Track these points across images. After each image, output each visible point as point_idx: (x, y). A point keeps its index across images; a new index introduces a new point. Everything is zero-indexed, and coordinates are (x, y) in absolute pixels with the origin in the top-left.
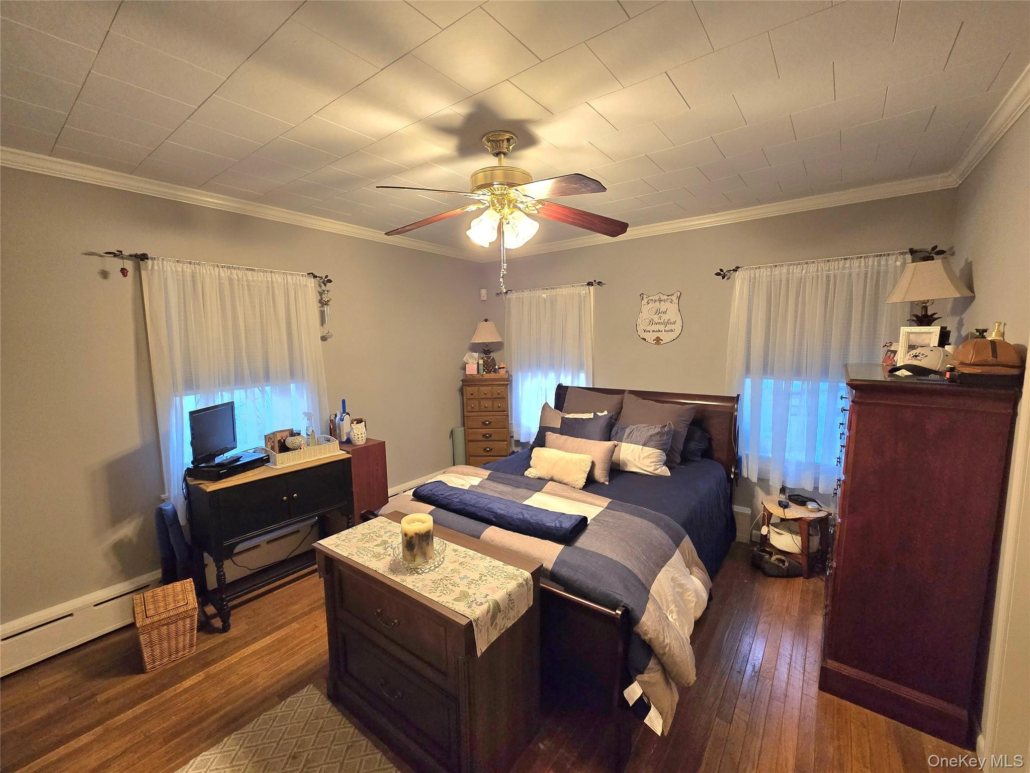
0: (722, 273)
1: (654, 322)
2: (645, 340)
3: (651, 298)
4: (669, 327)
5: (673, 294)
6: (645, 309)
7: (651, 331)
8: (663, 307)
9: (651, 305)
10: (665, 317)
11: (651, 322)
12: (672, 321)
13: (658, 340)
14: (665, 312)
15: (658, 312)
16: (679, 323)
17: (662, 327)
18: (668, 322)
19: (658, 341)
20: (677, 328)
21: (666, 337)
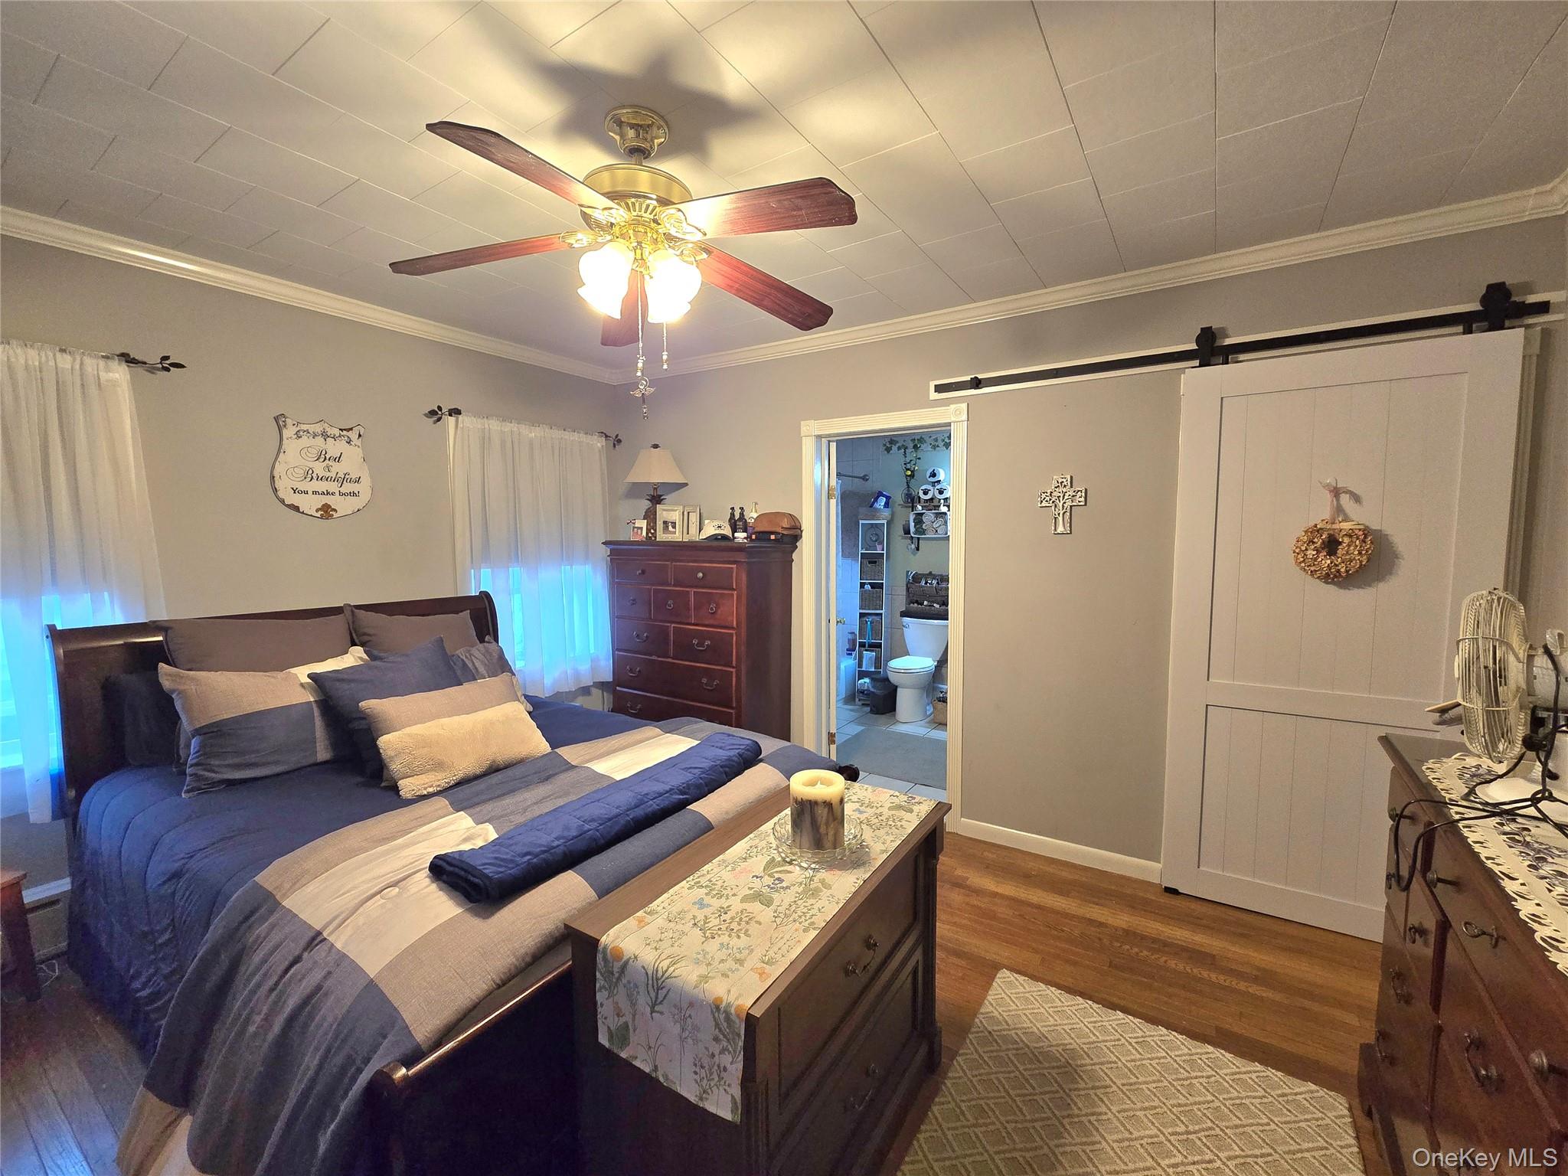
0: (440, 413)
1: (314, 475)
2: (296, 509)
3: (305, 427)
4: (347, 487)
5: (351, 429)
6: (292, 446)
7: (310, 492)
8: (333, 448)
9: (305, 441)
10: (338, 469)
11: (309, 475)
12: (354, 476)
13: (327, 511)
14: (338, 459)
15: (322, 456)
16: (366, 481)
17: (333, 487)
18: (343, 480)
19: (326, 512)
20: (364, 488)
21: (343, 506)
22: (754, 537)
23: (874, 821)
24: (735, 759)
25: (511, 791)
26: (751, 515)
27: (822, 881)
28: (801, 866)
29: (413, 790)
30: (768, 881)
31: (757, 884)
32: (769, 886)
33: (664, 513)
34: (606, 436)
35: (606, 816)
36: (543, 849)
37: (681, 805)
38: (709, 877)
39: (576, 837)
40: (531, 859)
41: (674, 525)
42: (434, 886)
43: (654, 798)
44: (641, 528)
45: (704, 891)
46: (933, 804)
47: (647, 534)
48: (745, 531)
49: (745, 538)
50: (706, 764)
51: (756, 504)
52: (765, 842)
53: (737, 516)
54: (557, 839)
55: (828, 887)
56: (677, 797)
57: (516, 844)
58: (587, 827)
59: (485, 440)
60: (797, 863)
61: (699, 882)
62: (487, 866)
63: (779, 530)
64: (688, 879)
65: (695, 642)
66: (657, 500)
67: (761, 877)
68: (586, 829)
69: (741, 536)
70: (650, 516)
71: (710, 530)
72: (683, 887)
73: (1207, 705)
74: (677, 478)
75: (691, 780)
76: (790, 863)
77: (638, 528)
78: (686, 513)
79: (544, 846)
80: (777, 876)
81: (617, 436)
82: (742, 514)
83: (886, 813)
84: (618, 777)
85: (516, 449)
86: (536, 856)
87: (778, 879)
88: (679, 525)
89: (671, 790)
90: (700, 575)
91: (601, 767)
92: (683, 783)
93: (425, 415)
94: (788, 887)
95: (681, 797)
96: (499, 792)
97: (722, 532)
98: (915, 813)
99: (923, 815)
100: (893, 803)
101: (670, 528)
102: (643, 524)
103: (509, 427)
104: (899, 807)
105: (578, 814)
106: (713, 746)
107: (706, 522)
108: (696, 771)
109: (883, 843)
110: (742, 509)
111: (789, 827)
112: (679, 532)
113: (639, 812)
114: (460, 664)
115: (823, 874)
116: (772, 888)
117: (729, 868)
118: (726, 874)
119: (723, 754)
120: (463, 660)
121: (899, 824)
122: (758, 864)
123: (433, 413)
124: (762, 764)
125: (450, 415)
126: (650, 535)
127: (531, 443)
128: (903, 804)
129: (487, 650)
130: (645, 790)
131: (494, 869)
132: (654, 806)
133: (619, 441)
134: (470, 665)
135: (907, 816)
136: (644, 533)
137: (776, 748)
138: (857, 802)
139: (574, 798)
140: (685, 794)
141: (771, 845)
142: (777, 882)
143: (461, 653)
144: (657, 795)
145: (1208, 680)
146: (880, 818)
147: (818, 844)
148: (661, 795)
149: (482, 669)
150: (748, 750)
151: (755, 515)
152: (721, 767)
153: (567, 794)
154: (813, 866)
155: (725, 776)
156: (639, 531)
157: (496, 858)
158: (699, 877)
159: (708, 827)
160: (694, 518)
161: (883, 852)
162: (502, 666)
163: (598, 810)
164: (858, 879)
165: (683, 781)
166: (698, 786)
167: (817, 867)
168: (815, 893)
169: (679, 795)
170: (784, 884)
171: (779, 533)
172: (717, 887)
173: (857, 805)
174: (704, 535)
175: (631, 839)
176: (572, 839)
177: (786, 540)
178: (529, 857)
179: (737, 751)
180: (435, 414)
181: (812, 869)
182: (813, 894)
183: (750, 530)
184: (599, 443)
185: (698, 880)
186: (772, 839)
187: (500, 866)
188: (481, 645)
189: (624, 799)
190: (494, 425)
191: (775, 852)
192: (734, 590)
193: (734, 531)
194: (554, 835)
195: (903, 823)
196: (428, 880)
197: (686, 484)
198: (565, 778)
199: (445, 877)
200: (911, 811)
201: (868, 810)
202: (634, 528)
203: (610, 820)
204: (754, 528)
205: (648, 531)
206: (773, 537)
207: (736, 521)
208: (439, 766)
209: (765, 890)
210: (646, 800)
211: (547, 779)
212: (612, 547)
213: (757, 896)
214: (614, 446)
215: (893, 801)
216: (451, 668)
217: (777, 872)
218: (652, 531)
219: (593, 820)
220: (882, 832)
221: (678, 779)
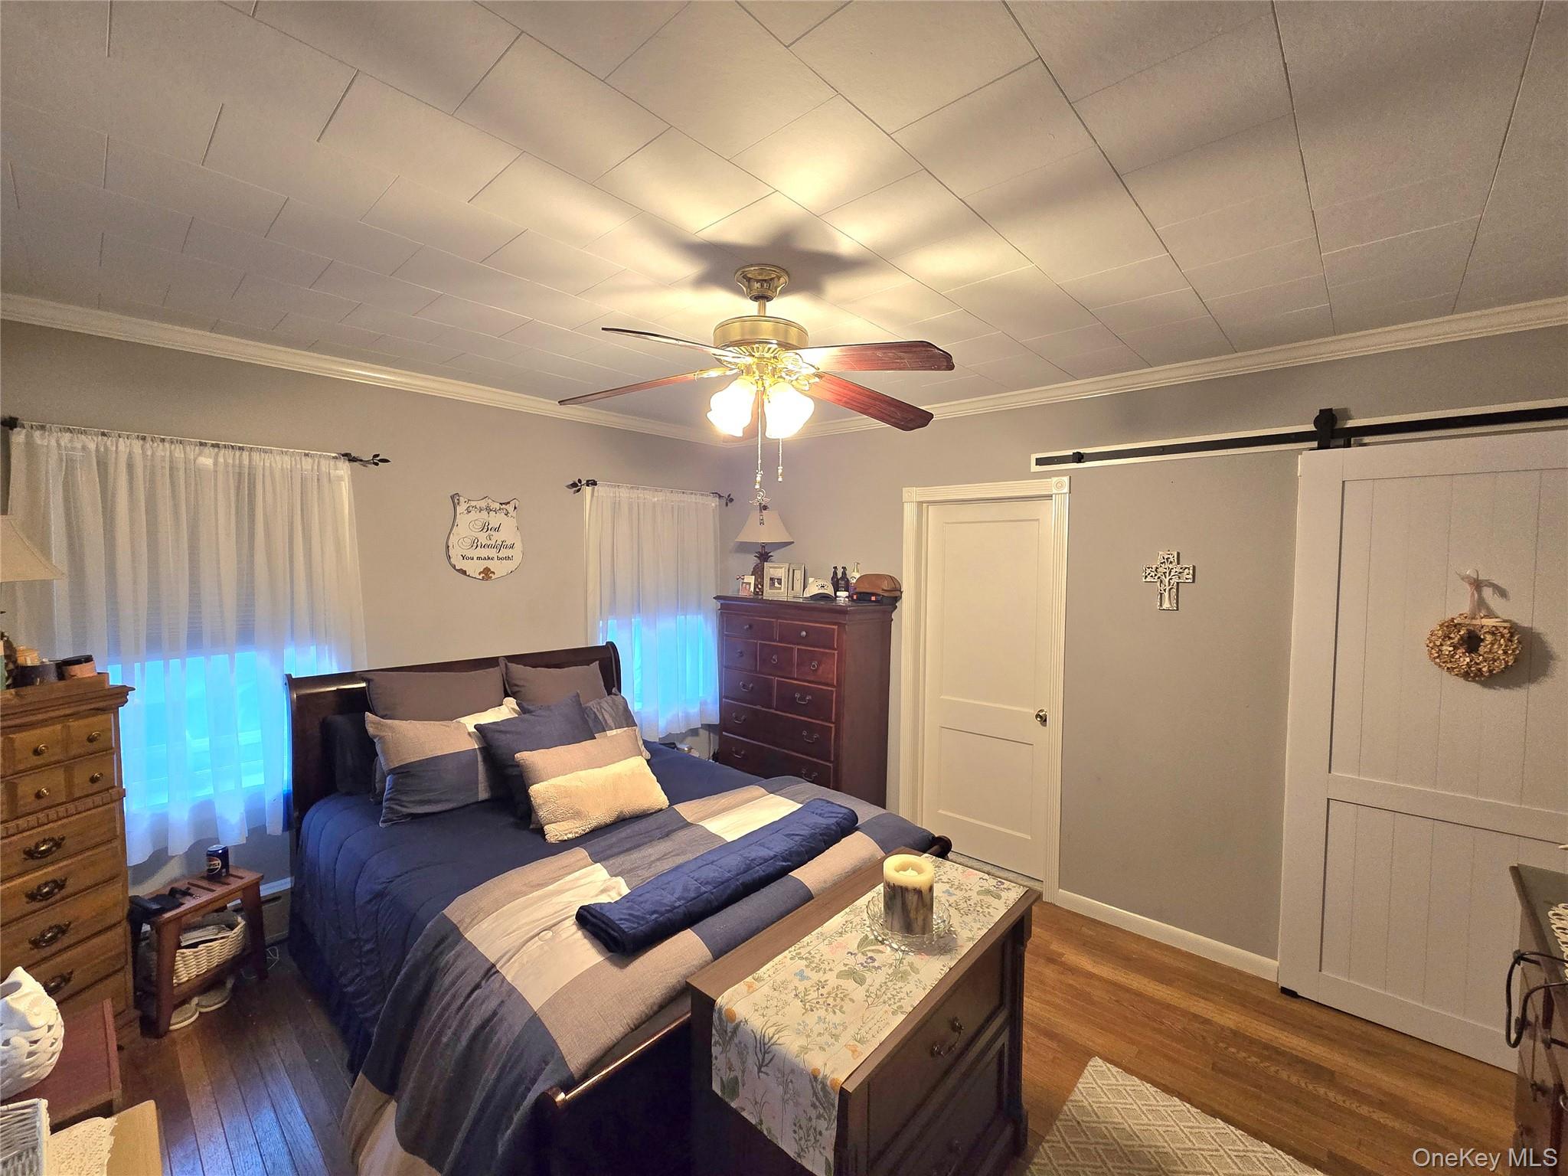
0: (579, 484)
1: (479, 544)
2: (464, 572)
3: (473, 503)
4: (504, 553)
5: (509, 503)
7: (475, 558)
8: (495, 520)
9: (474, 515)
10: (498, 537)
11: (475, 544)
12: (509, 543)
13: (487, 573)
14: (497, 529)
15: (486, 527)
16: (518, 546)
17: (492, 553)
18: (502, 546)
19: (486, 575)
20: (517, 553)
21: (499, 569)
22: (855, 597)
23: (963, 905)
24: (834, 827)
25: (637, 846)
26: (854, 576)
27: (911, 965)
28: (891, 947)
29: (556, 835)
30: (861, 958)
31: (851, 960)
32: (862, 964)
33: (772, 570)
34: (720, 496)
35: (719, 880)
36: (667, 908)
37: (784, 872)
38: (809, 948)
39: (695, 898)
40: (656, 918)
41: (780, 581)
42: (580, 934)
43: (761, 864)
44: (750, 584)
45: (804, 962)
46: (1021, 891)
47: (755, 588)
48: (847, 590)
49: (846, 597)
50: (806, 832)
51: (858, 563)
52: (858, 918)
53: (840, 575)
54: (679, 899)
55: (916, 971)
56: (782, 863)
57: (646, 902)
58: (703, 889)
59: (616, 506)
60: (887, 943)
61: (800, 953)
62: (622, 922)
63: (880, 592)
64: (790, 949)
65: (797, 695)
66: (764, 556)
67: (855, 954)
68: (702, 891)
69: (842, 594)
70: (758, 572)
71: (813, 589)
72: (786, 957)
73: (1328, 799)
74: (784, 538)
75: (793, 847)
76: (882, 942)
77: (747, 583)
78: (791, 571)
79: (668, 906)
80: (870, 954)
81: (729, 496)
82: (844, 573)
83: (975, 898)
84: (730, 838)
85: (641, 512)
86: (662, 914)
87: (871, 958)
88: (785, 582)
89: (775, 856)
90: (804, 633)
91: (714, 826)
92: (786, 850)
93: (568, 487)
94: (879, 968)
95: (784, 864)
96: (628, 846)
97: (826, 592)
98: (1003, 901)
99: (1011, 903)
100: (982, 887)
101: (776, 585)
102: (751, 579)
103: (634, 494)
104: (988, 892)
105: (696, 875)
106: (813, 813)
107: (811, 580)
108: (797, 838)
109: (970, 930)
110: (844, 568)
111: (882, 905)
112: (785, 588)
113: (747, 878)
114: (593, 716)
115: (912, 957)
116: (864, 967)
117: (826, 942)
118: (823, 948)
119: (823, 821)
120: (595, 713)
121: (986, 910)
122: (853, 940)
123: (574, 485)
124: (858, 834)
125: (588, 485)
126: (757, 590)
127: (654, 505)
128: (992, 888)
129: (613, 700)
130: (753, 855)
131: (628, 924)
132: (759, 872)
133: (731, 500)
134: (600, 717)
135: (995, 902)
136: (752, 589)
137: (872, 816)
138: (948, 882)
139: (690, 857)
140: (788, 861)
141: (865, 922)
142: (869, 961)
143: (592, 704)
144: (762, 861)
145: (1330, 772)
146: (969, 903)
147: (908, 928)
148: (766, 861)
149: (610, 721)
150: (845, 819)
151: (857, 576)
152: (821, 835)
153: (684, 853)
154: (903, 948)
155: (823, 844)
156: (748, 586)
157: (630, 915)
158: (799, 948)
159: (808, 897)
160: (799, 575)
161: (970, 939)
162: (627, 719)
163: (710, 873)
164: (944, 966)
165: (786, 848)
166: (799, 854)
167: (907, 949)
168: (903, 976)
169: (783, 861)
170: (876, 964)
171: (879, 595)
172: (816, 960)
173: (947, 886)
174: (807, 594)
175: (740, 903)
176: (691, 901)
177: (885, 601)
178: (655, 916)
179: (835, 820)
180: (575, 486)
181: (902, 951)
182: (902, 977)
183: (851, 589)
184: (713, 503)
185: (799, 951)
186: (865, 916)
187: (634, 922)
188: (609, 698)
189: (733, 862)
190: (624, 493)
191: (869, 929)
192: (835, 650)
193: (836, 590)
194: (676, 895)
195: (991, 910)
196: (574, 928)
197: (793, 542)
198: (681, 836)
199: (588, 927)
200: (999, 897)
201: (957, 892)
202: (743, 583)
203: (723, 883)
204: (855, 589)
205: (756, 586)
206: (873, 598)
207: (838, 580)
208: (577, 815)
209: (859, 968)
210: (753, 865)
211: (667, 835)
212: (722, 602)
213: (851, 974)
214: (727, 505)
215: (981, 885)
216: (586, 722)
217: (869, 951)
218: (760, 586)
219: (707, 883)
220: (968, 919)
221: (780, 845)
